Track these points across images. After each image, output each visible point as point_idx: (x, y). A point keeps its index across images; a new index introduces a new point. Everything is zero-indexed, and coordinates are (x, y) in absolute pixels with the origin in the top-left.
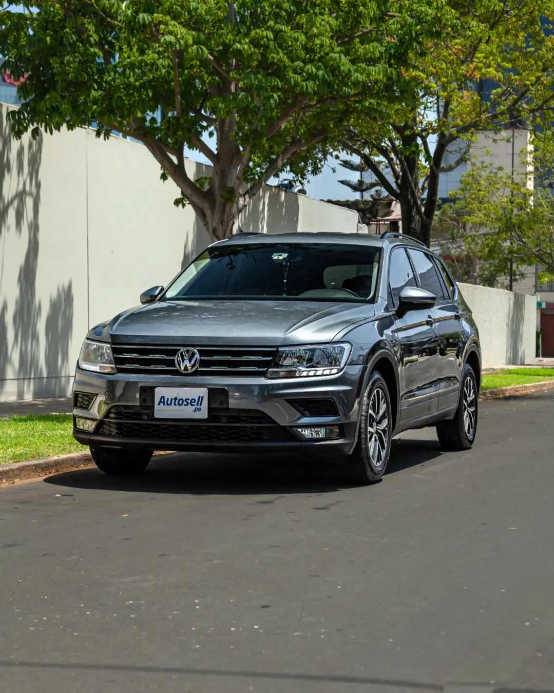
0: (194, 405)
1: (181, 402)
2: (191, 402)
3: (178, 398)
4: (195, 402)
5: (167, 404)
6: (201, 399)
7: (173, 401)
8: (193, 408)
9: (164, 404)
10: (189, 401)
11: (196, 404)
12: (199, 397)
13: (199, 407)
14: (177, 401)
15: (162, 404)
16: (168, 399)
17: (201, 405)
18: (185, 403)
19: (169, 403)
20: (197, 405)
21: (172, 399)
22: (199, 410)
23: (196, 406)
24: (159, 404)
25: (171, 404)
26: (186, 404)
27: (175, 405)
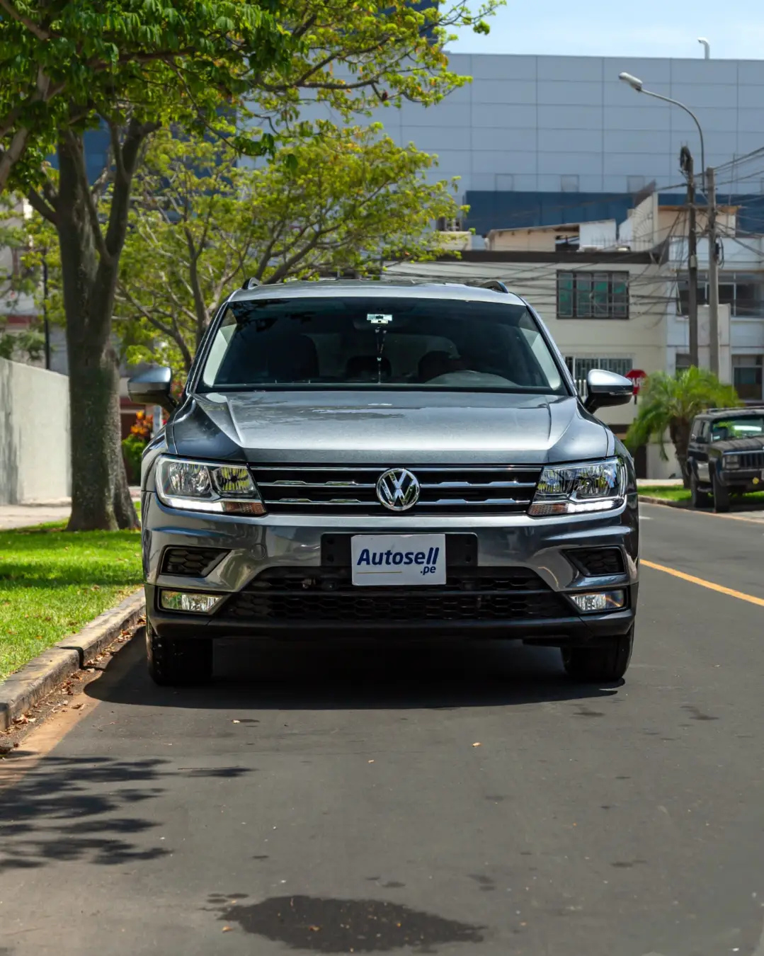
0: (423, 563)
1: (398, 558)
2: (417, 558)
3: (394, 552)
4: (423, 557)
5: (374, 563)
6: (434, 553)
7: (385, 557)
8: (422, 566)
9: (368, 563)
10: (413, 557)
11: (425, 560)
12: (431, 549)
13: (430, 565)
14: (391, 557)
15: (364, 563)
16: (375, 555)
17: (434, 562)
18: (405, 560)
19: (377, 560)
20: (428, 562)
21: (381, 555)
22: (432, 570)
23: (425, 565)
24: (359, 563)
25: (380, 563)
26: (408, 561)
27: (388, 563)
